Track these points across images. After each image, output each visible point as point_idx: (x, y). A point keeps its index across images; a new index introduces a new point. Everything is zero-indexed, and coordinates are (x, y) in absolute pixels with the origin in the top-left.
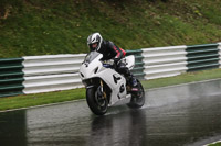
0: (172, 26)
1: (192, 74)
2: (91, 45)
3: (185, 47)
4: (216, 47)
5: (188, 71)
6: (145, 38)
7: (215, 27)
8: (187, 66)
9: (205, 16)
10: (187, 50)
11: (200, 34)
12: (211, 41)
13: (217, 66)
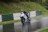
0: (20, 8)
6: (14, 11)
9: (27, 6)
11: (26, 10)
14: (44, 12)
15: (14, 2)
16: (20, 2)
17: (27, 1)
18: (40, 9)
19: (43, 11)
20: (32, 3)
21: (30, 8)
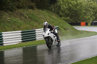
0: (15, 22)
1: (24, 43)
2: (44, 26)
3: (21, 31)
4: (34, 31)
5: (22, 42)
6: (3, 28)
7: (34, 22)
8: (22, 39)
9: (29, 18)
10: (21, 33)
11: (27, 26)
12: (32, 28)
13: (35, 40)
14: (65, 29)
15: (4, 9)
16: (15, 10)
17: (30, 9)
18: (56, 24)
19: (62, 27)
20: (41, 11)
21: (36, 21)
